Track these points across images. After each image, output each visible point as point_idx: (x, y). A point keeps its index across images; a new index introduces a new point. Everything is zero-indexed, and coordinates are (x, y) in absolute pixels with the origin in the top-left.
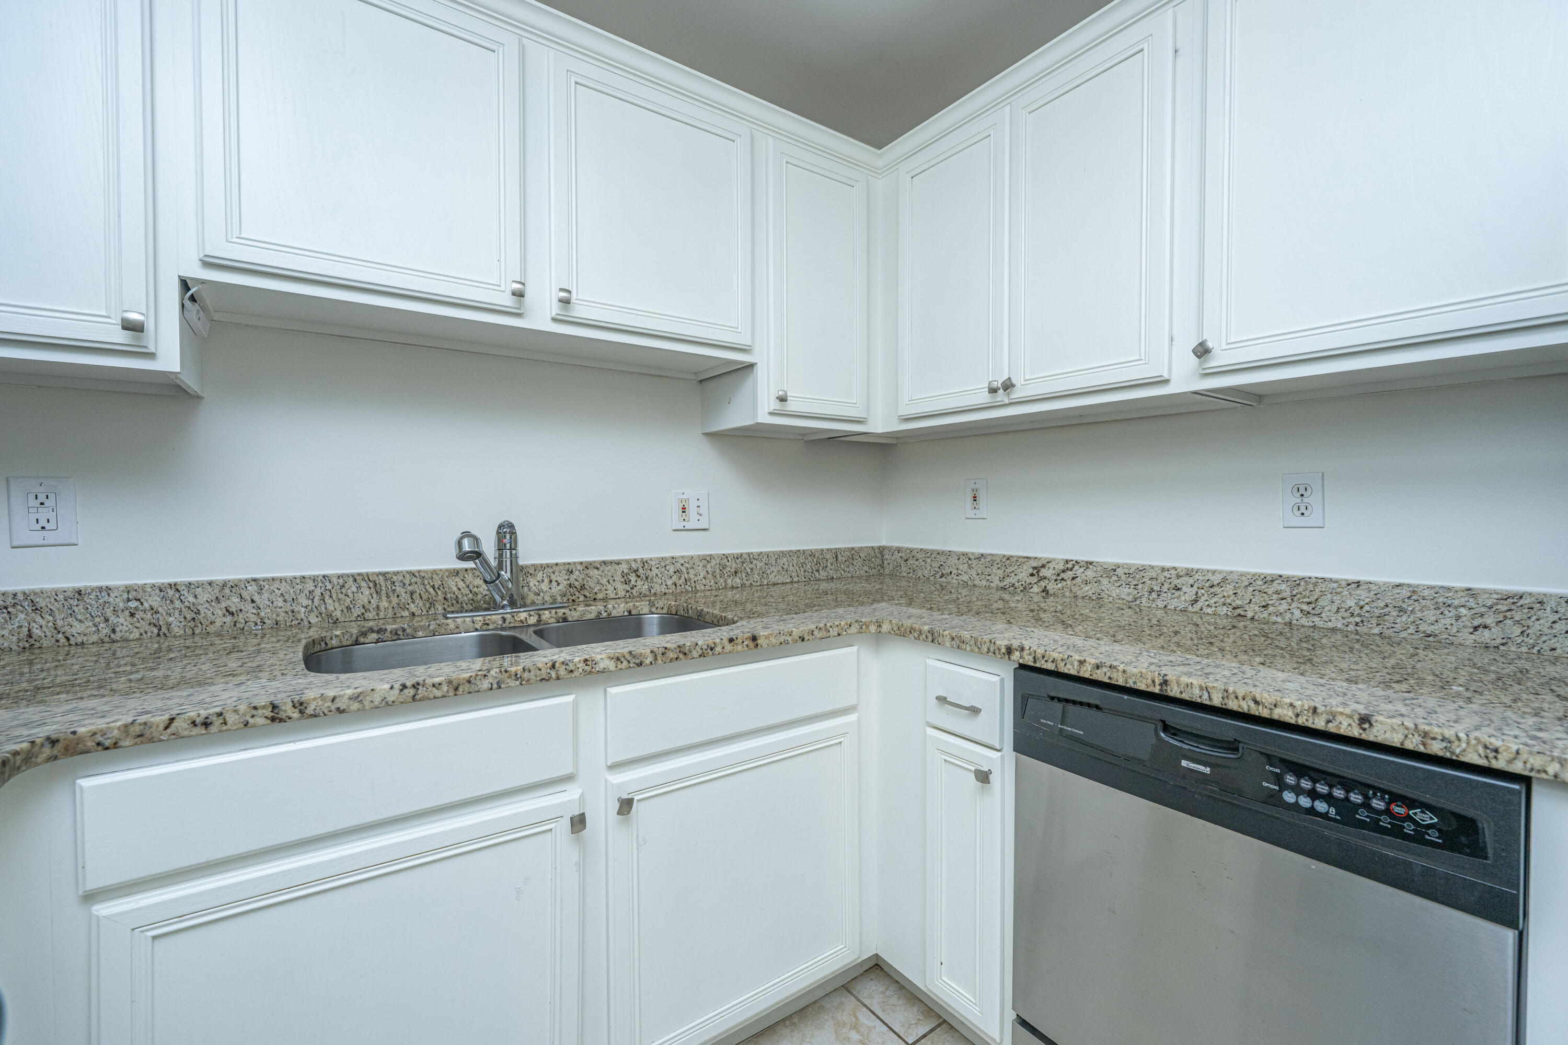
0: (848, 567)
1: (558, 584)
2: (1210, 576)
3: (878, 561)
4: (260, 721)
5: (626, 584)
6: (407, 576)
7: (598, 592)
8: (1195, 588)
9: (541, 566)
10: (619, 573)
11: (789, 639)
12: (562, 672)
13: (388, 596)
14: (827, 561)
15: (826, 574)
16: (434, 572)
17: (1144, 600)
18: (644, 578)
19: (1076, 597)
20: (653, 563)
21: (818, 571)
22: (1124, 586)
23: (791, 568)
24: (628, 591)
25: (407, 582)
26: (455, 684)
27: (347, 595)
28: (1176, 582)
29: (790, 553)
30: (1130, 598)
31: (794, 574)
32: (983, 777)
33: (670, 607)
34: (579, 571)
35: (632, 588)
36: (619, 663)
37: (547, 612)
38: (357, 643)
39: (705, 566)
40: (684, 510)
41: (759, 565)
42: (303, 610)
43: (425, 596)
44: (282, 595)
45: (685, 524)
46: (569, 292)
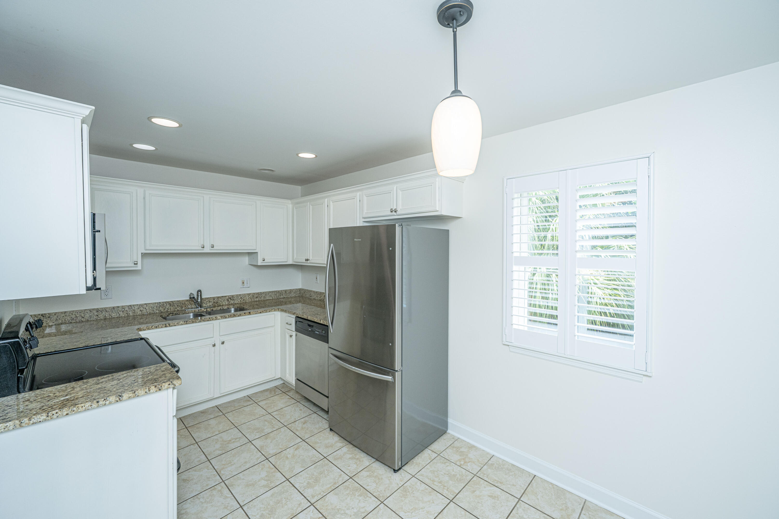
0: (289, 294)
1: (211, 302)
3: (299, 292)
4: (164, 327)
6: (177, 302)
7: (221, 303)
9: (207, 298)
10: (226, 299)
12: (211, 319)
13: (173, 306)
14: (283, 293)
15: (283, 296)
16: (183, 300)
18: (233, 300)
20: (235, 296)
21: (280, 296)
23: (273, 295)
24: (228, 303)
25: (177, 303)
27: (164, 306)
29: (272, 292)
31: (274, 297)
32: (291, 336)
34: (216, 299)
35: (229, 302)
36: (222, 318)
37: (208, 309)
38: (168, 316)
39: (248, 296)
40: (243, 283)
41: (263, 295)
42: (155, 310)
43: (181, 306)
44: (151, 307)
45: (243, 286)
46: (213, 245)
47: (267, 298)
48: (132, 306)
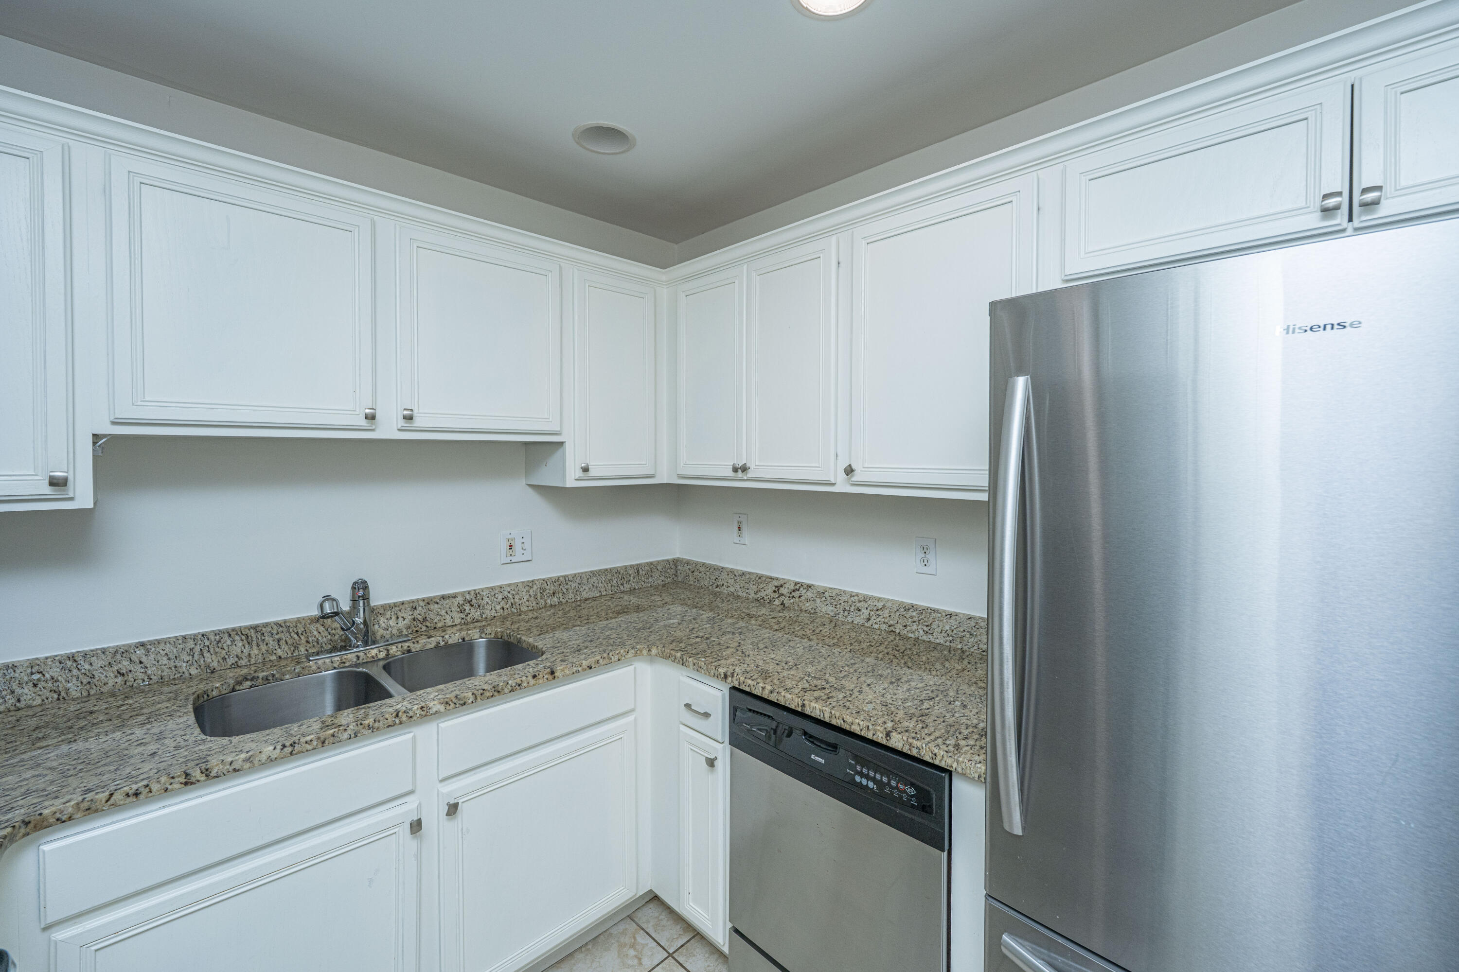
0: (648, 579)
1: (404, 619)
2: (876, 603)
3: (673, 571)
5: (461, 612)
6: (275, 627)
7: (437, 622)
8: (868, 610)
9: (389, 605)
10: (455, 604)
11: (580, 669)
12: (404, 718)
13: (258, 645)
14: (630, 576)
15: (629, 586)
16: (298, 621)
17: (840, 616)
18: (477, 607)
19: (801, 610)
20: (484, 593)
21: (622, 585)
22: (829, 605)
23: (600, 585)
24: (463, 619)
26: (322, 739)
27: (222, 648)
28: (858, 605)
29: (600, 573)
30: (832, 614)
31: (603, 588)
32: (708, 760)
33: (496, 633)
34: (422, 607)
35: (466, 616)
36: (448, 705)
37: (394, 647)
38: (233, 690)
39: (528, 591)
40: (511, 547)
41: (573, 585)
42: (185, 664)
43: (290, 642)
44: (166, 654)
45: (511, 558)
46: (412, 410)
47: (585, 592)
48: (79, 659)
